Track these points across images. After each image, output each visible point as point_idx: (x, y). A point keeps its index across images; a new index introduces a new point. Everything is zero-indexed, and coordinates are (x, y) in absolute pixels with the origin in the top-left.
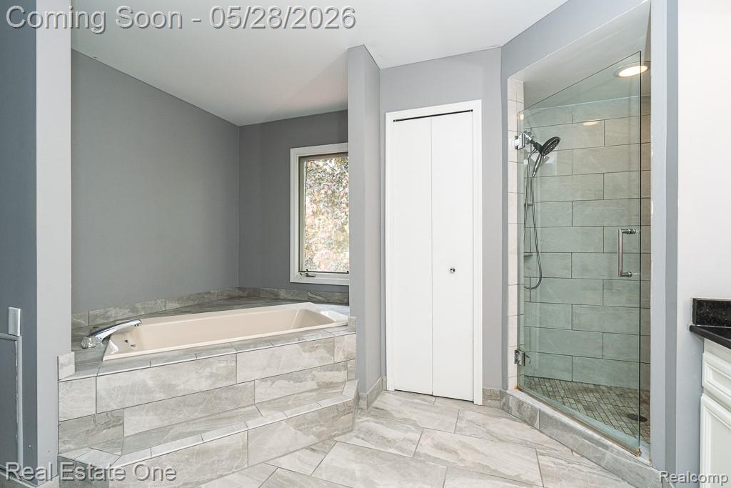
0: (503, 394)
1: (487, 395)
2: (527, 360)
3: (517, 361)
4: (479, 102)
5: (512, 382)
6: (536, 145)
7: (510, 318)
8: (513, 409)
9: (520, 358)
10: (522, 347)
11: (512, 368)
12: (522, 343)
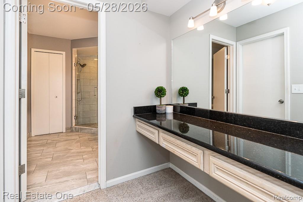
0: (71, 128)
1: (67, 129)
2: (77, 118)
3: (75, 119)
4: (65, 52)
5: (74, 124)
6: (81, 65)
7: (73, 108)
8: (74, 130)
9: (76, 118)
10: (76, 115)
11: (74, 121)
12: (76, 114)
